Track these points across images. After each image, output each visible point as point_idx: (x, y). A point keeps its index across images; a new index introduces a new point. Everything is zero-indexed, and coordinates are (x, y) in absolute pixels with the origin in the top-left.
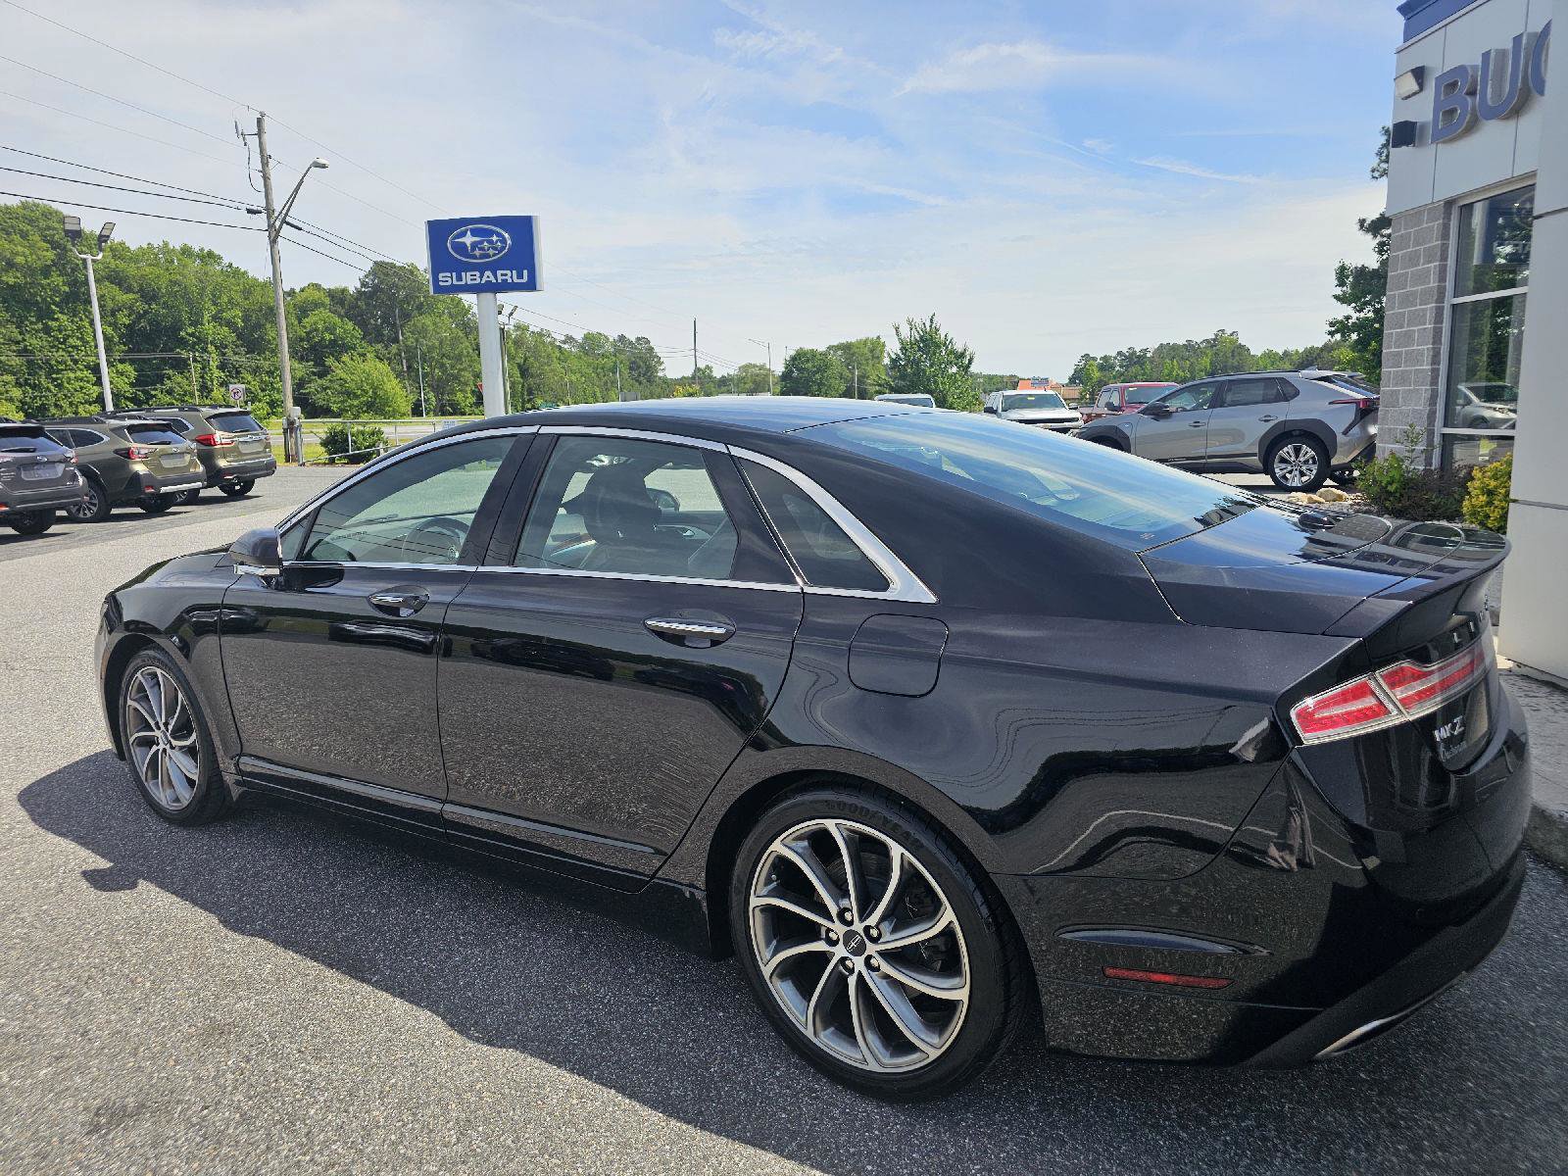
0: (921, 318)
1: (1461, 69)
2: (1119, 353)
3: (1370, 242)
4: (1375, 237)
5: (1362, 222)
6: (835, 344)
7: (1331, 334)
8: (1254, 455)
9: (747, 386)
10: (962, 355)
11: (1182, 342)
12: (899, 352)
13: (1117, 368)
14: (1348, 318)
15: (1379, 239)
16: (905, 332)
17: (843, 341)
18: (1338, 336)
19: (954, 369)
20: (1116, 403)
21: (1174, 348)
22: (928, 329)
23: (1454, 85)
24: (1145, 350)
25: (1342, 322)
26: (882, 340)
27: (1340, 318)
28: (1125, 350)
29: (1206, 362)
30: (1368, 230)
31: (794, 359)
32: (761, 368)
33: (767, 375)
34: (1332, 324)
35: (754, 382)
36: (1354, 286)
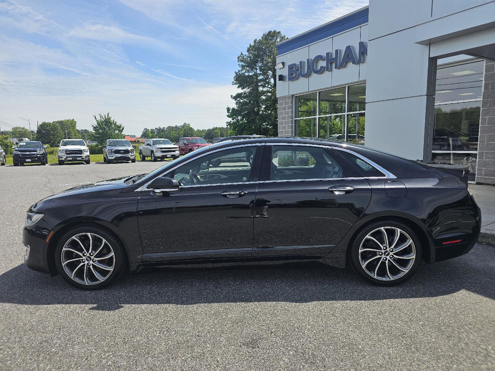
0: (104, 114)
1: (295, 64)
2: (156, 128)
3: (234, 102)
4: (235, 100)
5: (232, 96)
6: (56, 121)
7: (227, 125)
8: (245, 157)
9: (17, 135)
10: (120, 127)
11: (174, 126)
12: (97, 125)
13: (156, 133)
14: (231, 121)
15: (236, 101)
16: (98, 118)
17: (60, 120)
18: (229, 126)
19: (117, 132)
20: (186, 143)
21: (172, 127)
22: (107, 118)
23: (292, 68)
24: (164, 128)
25: (229, 122)
26: (75, 120)
27: (229, 121)
28: (158, 128)
29: (182, 132)
30: (234, 99)
31: (41, 126)
32: (23, 128)
33: (25, 131)
34: (227, 123)
35: (20, 134)
36: (231, 113)
